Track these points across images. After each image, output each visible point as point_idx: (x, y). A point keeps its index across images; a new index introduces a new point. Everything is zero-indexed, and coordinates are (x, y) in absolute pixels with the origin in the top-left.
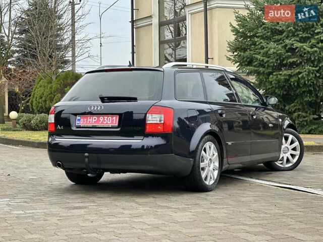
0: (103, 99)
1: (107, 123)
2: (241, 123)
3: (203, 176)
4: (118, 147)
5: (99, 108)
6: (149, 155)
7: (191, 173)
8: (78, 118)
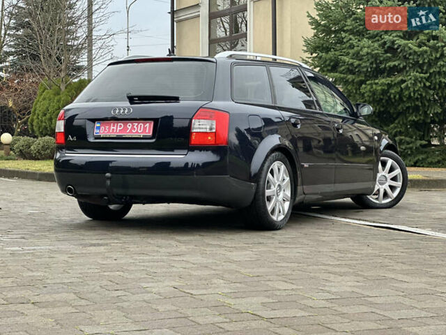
0: (132, 99)
1: (137, 132)
2: (322, 143)
3: (270, 208)
4: (151, 166)
5: (126, 111)
6: (195, 176)
7: (252, 202)
8: (97, 125)
